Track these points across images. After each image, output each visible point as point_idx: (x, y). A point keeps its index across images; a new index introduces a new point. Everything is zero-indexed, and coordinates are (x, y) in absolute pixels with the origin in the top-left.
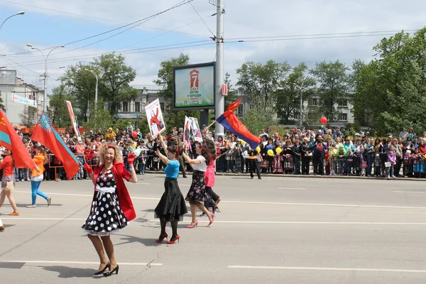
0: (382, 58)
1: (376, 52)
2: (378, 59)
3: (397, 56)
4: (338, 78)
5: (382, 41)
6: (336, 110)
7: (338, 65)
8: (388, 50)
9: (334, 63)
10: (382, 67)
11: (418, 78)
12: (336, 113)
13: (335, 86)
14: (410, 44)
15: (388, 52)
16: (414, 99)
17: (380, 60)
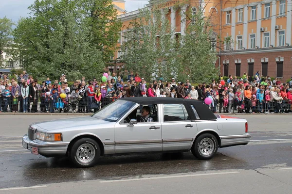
0: (35, 16)
1: (30, 11)
2: (32, 17)
3: (47, 15)
4: (5, 31)
5: (35, 2)
6: (4, 58)
7: (5, 20)
8: (40, 10)
9: (2, 18)
10: (35, 23)
11: (61, 34)
12: (4, 60)
13: (3, 38)
14: (57, 7)
15: (40, 12)
16: (58, 51)
17: (34, 18)
